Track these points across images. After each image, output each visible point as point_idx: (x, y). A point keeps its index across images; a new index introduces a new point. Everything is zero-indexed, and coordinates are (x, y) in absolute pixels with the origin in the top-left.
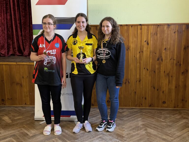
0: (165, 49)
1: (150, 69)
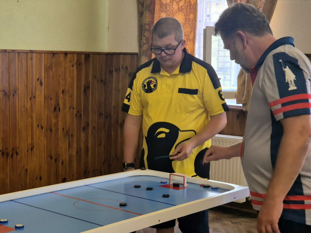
0: (63, 91)
1: (44, 126)
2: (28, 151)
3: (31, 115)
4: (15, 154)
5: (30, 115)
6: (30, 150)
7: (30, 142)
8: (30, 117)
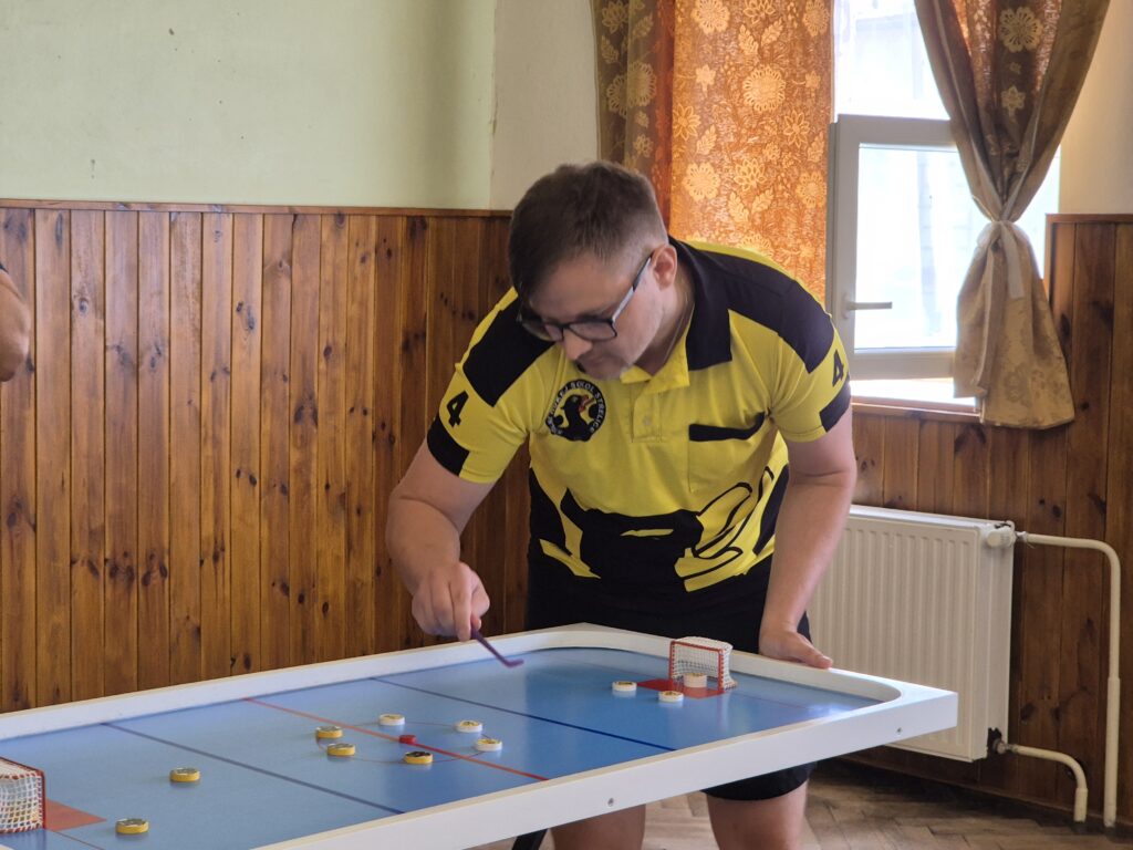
2: (202, 562)
3: (214, 436)
4: (156, 574)
5: (210, 433)
6: (209, 562)
7: (211, 530)
8: (210, 442)
